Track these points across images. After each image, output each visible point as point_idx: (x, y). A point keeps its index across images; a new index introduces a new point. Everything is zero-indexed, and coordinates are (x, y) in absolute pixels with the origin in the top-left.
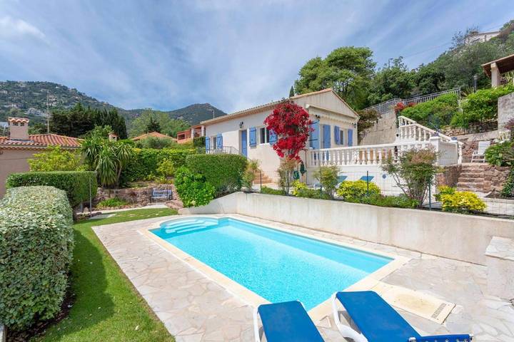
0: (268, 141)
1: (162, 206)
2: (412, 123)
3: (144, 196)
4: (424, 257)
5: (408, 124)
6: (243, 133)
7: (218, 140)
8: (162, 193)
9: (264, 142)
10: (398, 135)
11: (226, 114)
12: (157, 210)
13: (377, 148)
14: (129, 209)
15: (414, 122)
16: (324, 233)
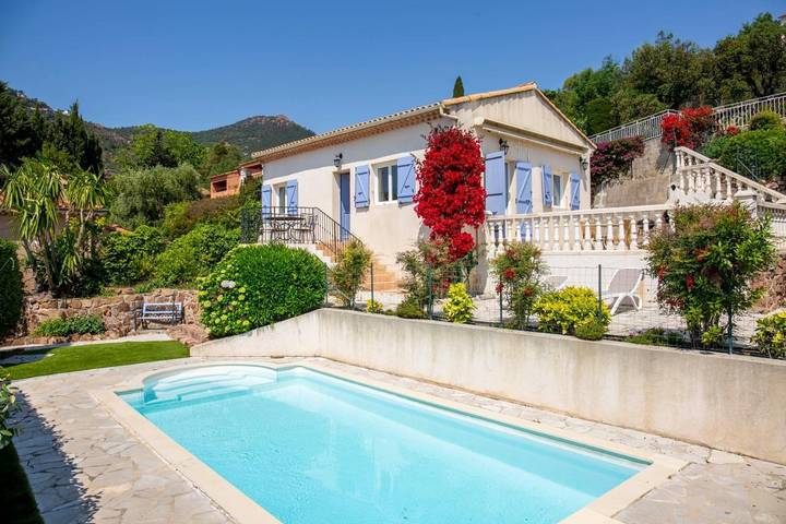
0: (395, 197)
1: (163, 337)
2: (702, 162)
3: (123, 316)
4: (716, 457)
5: (694, 163)
6: (343, 178)
7: (289, 191)
8: (163, 308)
9: (387, 199)
10: (674, 187)
11: (310, 134)
12: (150, 346)
13: (625, 214)
14: (89, 343)
15: (706, 159)
16: (504, 404)
